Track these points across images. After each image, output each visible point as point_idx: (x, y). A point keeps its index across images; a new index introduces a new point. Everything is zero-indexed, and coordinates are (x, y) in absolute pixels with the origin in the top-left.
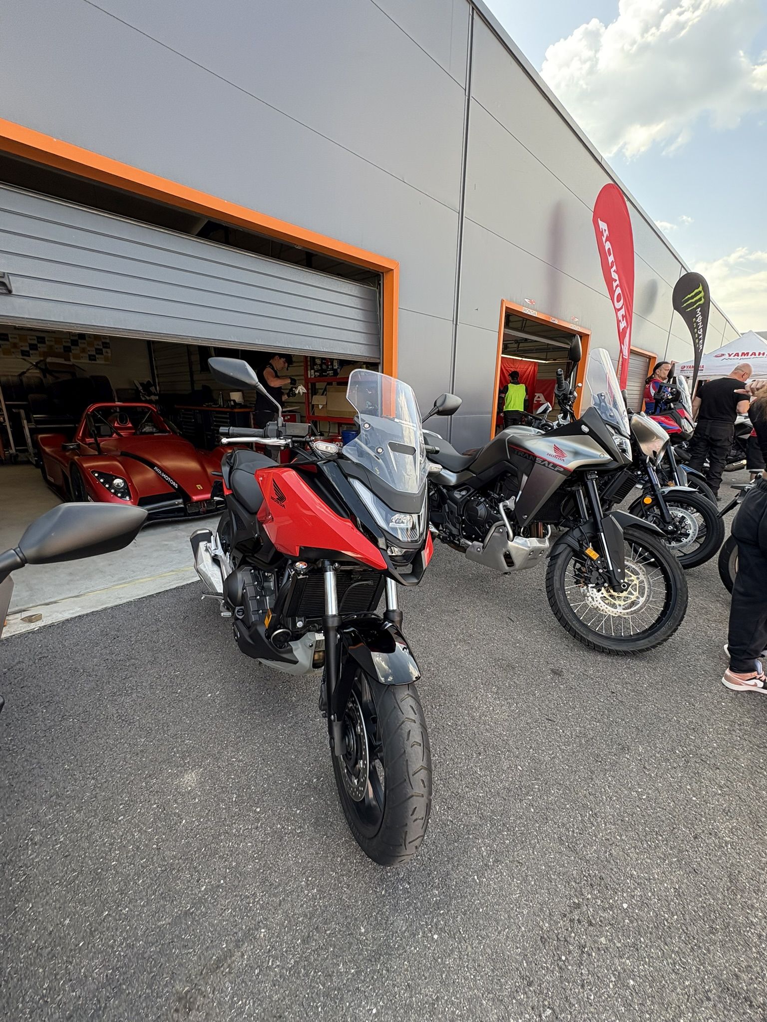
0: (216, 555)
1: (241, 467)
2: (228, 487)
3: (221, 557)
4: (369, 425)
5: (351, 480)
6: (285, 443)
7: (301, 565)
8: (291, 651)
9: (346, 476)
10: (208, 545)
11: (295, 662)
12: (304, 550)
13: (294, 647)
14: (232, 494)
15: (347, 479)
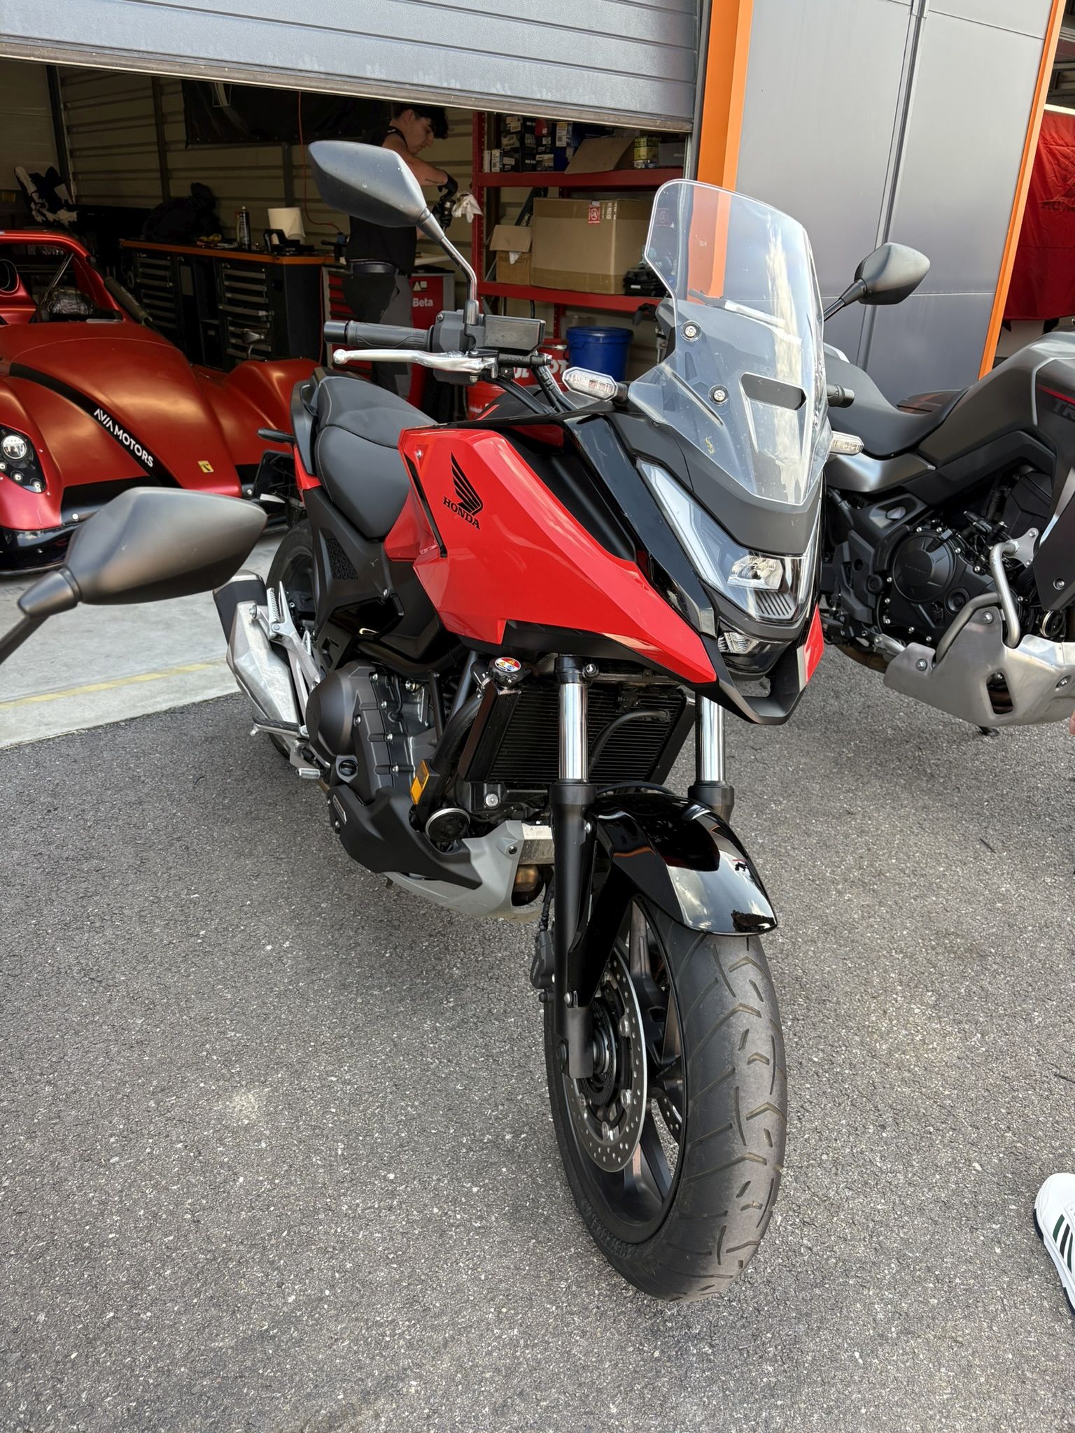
0: (279, 636)
1: (341, 420)
2: (310, 470)
3: (291, 640)
4: (698, 329)
5: (644, 467)
6: (482, 366)
7: (507, 665)
8: (466, 858)
9: (633, 456)
10: (260, 609)
11: (474, 884)
12: (518, 630)
13: (473, 851)
14: (321, 489)
15: (634, 463)
